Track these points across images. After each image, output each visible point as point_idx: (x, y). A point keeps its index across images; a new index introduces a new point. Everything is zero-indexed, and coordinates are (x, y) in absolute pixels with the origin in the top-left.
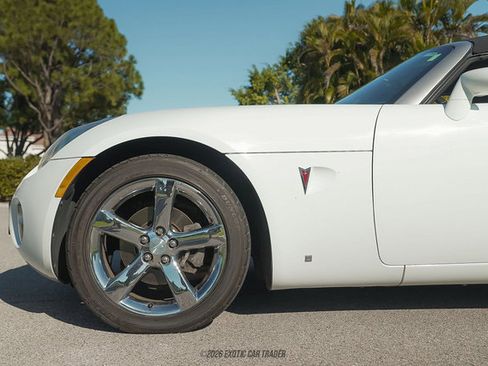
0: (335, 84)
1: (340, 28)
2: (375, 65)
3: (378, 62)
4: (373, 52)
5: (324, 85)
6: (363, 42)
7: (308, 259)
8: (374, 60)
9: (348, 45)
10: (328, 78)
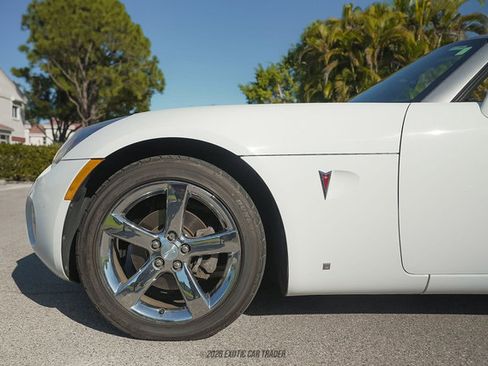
0: (332, 79)
1: (338, 29)
2: (370, 62)
4: (369, 51)
5: (323, 80)
6: (360, 41)
7: (326, 267)
8: (369, 58)
9: (346, 44)
10: (327, 75)
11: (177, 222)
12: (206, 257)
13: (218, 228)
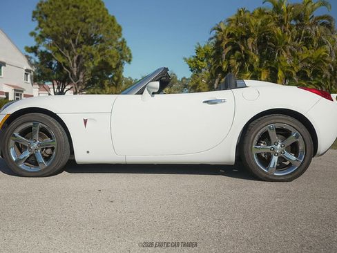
0: (228, 58)
1: (233, 25)
2: (250, 48)
3: (252, 46)
5: (222, 59)
6: (244, 34)
8: (250, 45)
9: (237, 35)
10: (224, 55)
11: (37, 136)
12: (47, 148)
13: (50, 136)
